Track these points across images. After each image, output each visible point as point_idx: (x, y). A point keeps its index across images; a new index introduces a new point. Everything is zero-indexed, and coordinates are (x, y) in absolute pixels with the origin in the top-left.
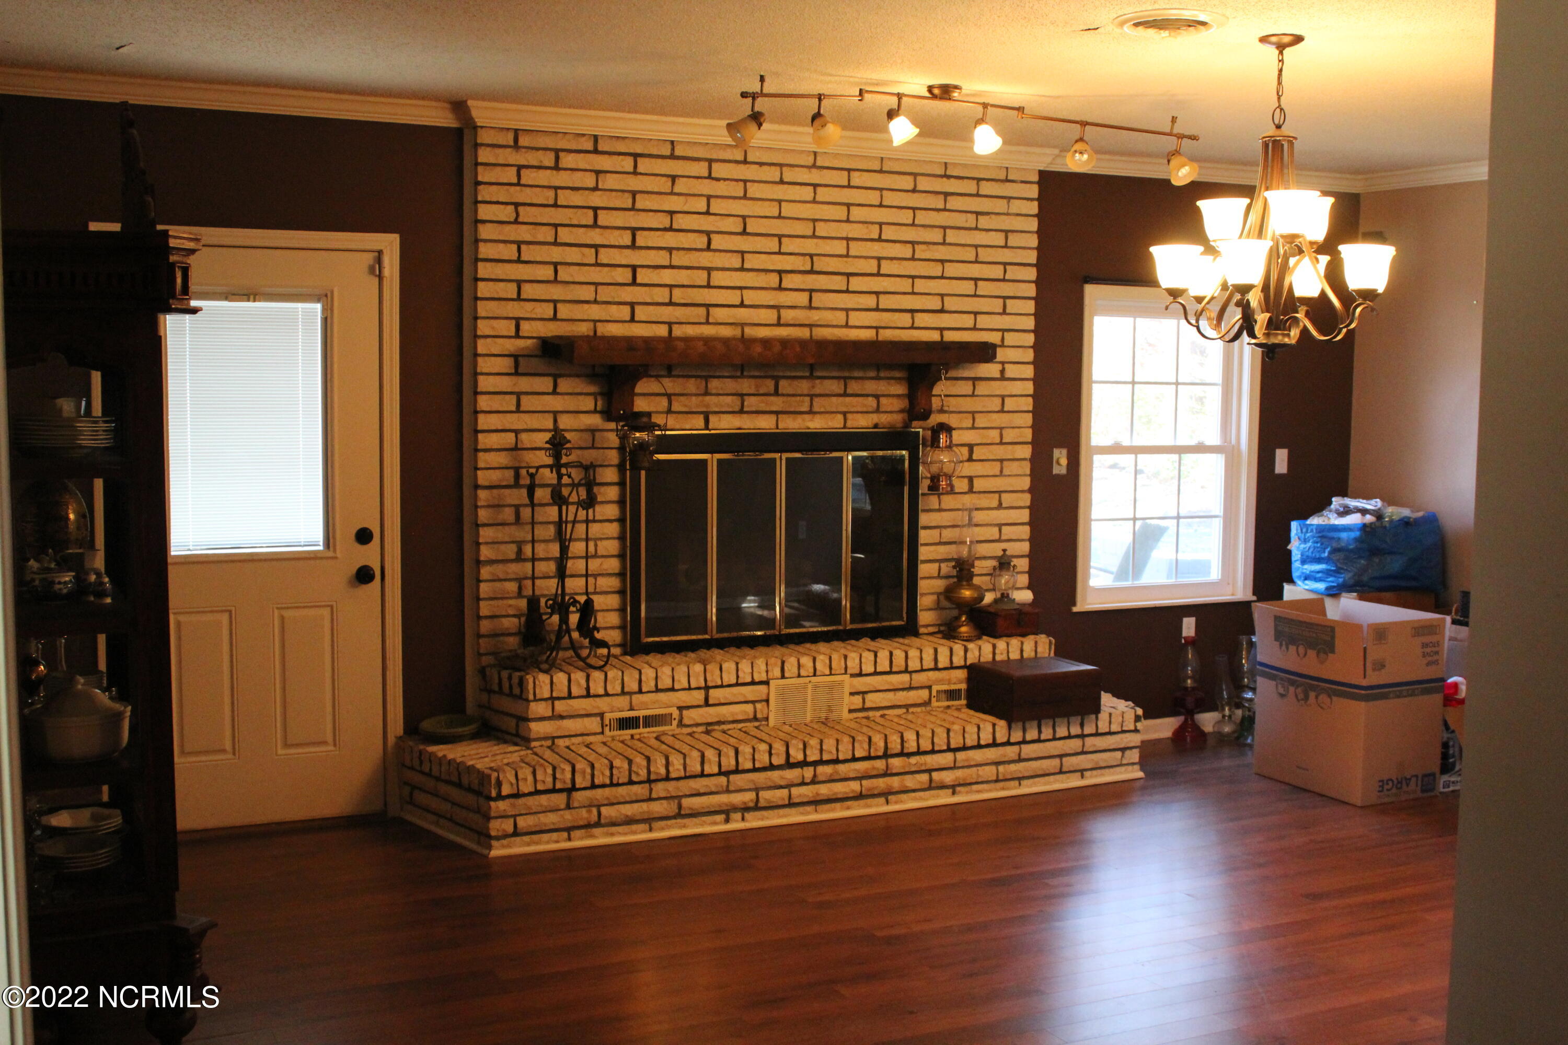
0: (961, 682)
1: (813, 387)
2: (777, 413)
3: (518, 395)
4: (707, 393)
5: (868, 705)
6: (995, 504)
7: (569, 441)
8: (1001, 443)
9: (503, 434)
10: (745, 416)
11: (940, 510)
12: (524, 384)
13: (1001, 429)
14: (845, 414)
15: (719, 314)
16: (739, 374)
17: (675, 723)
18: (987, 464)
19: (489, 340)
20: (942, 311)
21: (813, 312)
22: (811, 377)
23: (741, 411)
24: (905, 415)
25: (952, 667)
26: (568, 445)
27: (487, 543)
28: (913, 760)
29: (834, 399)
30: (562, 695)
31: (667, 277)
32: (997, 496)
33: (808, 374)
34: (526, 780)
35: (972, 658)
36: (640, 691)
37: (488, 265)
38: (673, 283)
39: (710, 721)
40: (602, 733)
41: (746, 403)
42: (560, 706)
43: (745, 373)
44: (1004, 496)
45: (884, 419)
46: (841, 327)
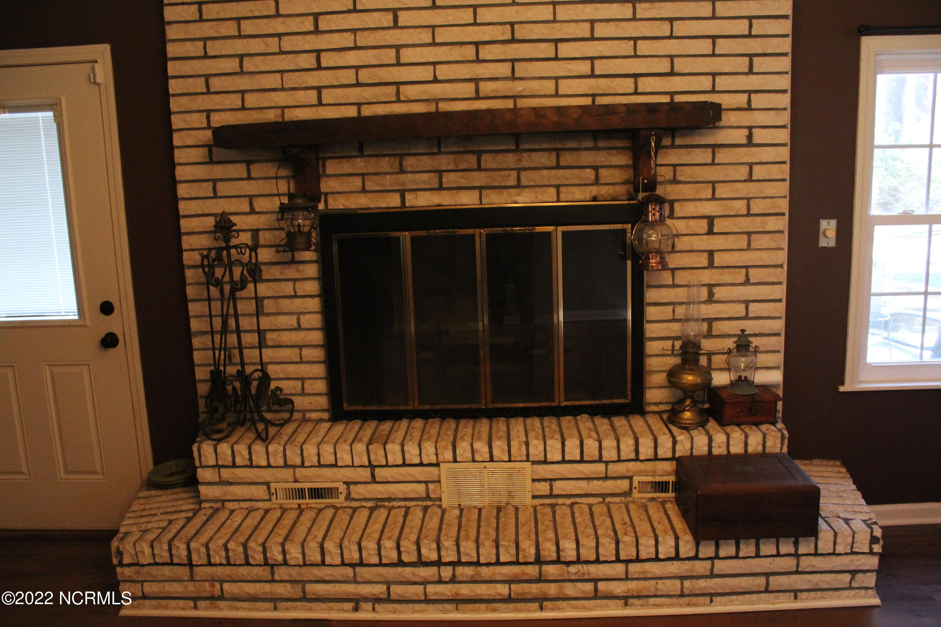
0: (669, 475)
1: (520, 160)
2: (480, 189)
3: (215, 181)
4: (402, 171)
5: (556, 492)
6: (742, 279)
7: (235, 225)
8: (748, 214)
9: (203, 219)
10: (445, 192)
11: (674, 286)
12: (219, 171)
13: (749, 199)
14: (558, 187)
15: (409, 91)
16: (435, 150)
17: (342, 497)
18: (731, 238)
19: (184, 133)
20: (672, 74)
21: (516, 82)
22: (517, 150)
23: (441, 188)
24: (630, 187)
25: (656, 458)
26: (234, 228)
27: (196, 317)
28: (573, 569)
29: (545, 172)
30: (227, 464)
31: (353, 58)
32: (744, 271)
33: (513, 147)
34: (143, 552)
35: (683, 449)
36: (303, 465)
37: (177, 63)
38: (360, 64)
39: (379, 497)
40: (270, 500)
41: (444, 180)
42: (226, 473)
43: (443, 150)
44: (752, 271)
45: (604, 191)
46: (551, 96)
